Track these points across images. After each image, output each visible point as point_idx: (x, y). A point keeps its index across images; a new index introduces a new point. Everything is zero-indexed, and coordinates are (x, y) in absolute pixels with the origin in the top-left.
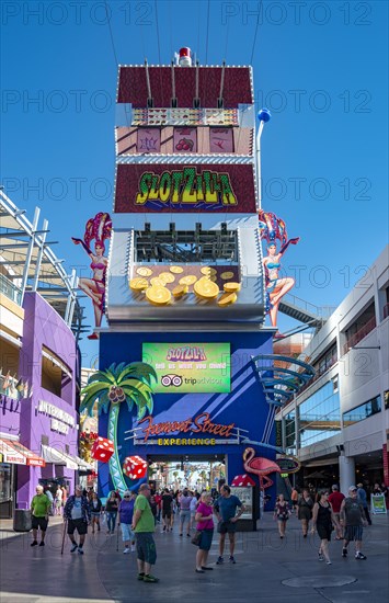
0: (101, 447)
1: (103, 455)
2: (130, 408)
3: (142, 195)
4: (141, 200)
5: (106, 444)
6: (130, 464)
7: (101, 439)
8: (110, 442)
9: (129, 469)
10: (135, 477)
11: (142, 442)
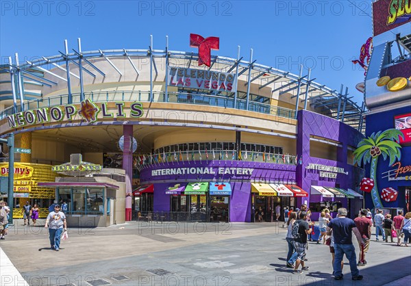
0: (365, 183)
1: (367, 188)
2: (385, 159)
3: (392, 17)
4: (391, 20)
5: (368, 181)
6: (385, 192)
7: (365, 179)
8: (372, 180)
9: (385, 196)
10: (389, 200)
11: (393, 179)
